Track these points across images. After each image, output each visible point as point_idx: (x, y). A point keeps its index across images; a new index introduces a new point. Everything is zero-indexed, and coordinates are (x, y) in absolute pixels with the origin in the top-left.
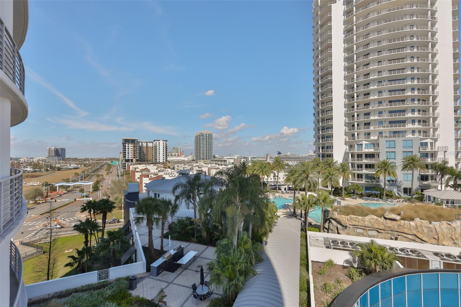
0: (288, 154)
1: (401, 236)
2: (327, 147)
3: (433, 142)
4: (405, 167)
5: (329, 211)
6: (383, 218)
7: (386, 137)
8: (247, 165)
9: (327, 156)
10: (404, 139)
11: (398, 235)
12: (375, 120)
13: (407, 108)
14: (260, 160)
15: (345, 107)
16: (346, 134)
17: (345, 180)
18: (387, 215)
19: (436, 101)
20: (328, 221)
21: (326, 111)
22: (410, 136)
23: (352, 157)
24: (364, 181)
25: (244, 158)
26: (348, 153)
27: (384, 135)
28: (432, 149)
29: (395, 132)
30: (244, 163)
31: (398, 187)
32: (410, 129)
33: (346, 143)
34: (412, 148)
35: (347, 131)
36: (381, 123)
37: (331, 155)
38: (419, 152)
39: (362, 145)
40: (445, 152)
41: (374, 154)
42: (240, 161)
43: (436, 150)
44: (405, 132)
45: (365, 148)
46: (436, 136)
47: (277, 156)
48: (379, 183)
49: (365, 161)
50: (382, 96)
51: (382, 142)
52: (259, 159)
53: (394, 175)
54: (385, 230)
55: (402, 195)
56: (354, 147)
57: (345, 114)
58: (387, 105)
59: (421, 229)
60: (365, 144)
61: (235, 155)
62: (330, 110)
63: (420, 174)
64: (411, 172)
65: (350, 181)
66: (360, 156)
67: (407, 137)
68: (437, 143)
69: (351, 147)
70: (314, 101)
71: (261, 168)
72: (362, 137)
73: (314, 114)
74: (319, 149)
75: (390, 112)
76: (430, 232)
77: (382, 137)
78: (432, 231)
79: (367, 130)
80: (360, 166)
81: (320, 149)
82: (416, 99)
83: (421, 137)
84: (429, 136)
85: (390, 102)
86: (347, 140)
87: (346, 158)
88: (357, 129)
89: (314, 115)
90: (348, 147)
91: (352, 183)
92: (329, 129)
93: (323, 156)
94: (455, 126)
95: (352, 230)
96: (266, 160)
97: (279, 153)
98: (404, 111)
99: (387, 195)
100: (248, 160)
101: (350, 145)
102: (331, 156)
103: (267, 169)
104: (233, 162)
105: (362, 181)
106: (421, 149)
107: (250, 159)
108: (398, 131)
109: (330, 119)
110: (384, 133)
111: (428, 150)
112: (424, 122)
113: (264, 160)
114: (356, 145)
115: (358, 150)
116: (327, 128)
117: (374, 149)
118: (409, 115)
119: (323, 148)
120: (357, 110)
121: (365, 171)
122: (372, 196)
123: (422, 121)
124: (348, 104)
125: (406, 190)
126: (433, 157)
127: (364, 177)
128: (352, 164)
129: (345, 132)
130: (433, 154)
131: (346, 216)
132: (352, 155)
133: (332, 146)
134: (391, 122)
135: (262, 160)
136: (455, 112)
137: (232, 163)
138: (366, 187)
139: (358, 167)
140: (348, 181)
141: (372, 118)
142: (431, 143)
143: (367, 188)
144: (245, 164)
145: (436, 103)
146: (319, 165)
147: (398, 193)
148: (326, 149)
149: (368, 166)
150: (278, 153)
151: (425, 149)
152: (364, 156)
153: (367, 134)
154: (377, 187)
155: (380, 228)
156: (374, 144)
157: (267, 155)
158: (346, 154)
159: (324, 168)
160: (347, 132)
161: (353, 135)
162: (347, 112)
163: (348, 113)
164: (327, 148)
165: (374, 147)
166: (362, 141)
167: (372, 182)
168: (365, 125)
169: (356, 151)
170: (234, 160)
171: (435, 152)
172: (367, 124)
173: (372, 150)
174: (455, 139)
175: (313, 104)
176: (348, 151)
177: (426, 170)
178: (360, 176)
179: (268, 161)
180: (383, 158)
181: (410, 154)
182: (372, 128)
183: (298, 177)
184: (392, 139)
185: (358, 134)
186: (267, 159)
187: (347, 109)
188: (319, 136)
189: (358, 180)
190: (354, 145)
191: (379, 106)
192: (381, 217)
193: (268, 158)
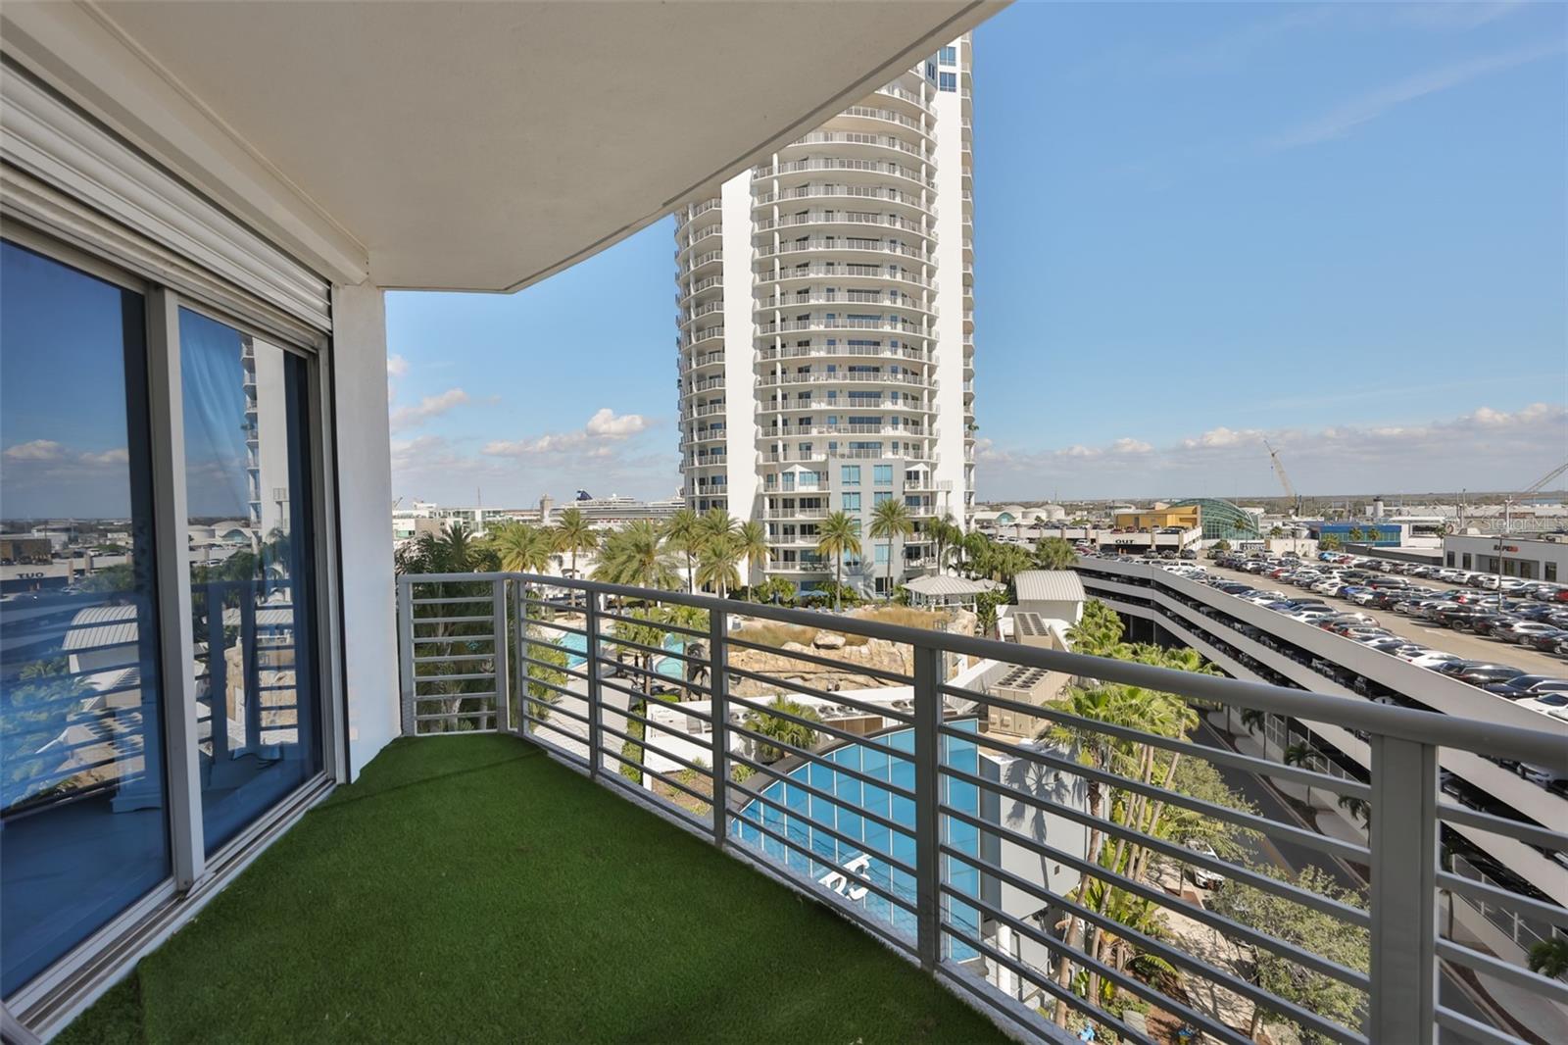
0: (611, 499)
1: (845, 679)
2: (713, 478)
3: (929, 469)
4: (876, 529)
5: (701, 646)
6: (812, 645)
7: (843, 456)
8: (467, 537)
9: (714, 504)
10: (877, 461)
11: (841, 680)
12: (821, 412)
13: (885, 387)
14: (518, 521)
15: (755, 372)
16: (758, 445)
17: (757, 566)
18: (821, 638)
19: (934, 377)
20: (700, 673)
21: (711, 378)
22: (888, 455)
23: (771, 507)
24: (798, 567)
25: (457, 514)
26: (763, 496)
27: (839, 450)
28: (926, 486)
29: (861, 445)
30: (456, 531)
31: (867, 578)
32: (889, 438)
33: (758, 470)
34: (892, 484)
35: (760, 437)
36: (832, 419)
37: (722, 501)
38: (904, 493)
39: (793, 474)
40: (948, 492)
41: (819, 499)
42: (443, 524)
43: (935, 489)
44: (880, 445)
45: (801, 485)
46: (935, 458)
47: (576, 504)
48: (827, 572)
49: (801, 517)
50: (834, 353)
51: (835, 467)
52: (515, 518)
53: (855, 549)
54: (815, 673)
55: (873, 594)
56: (776, 481)
57: (755, 390)
58: (845, 378)
59: (879, 659)
60: (801, 473)
61: (419, 505)
62: (719, 376)
63: (905, 545)
64: (886, 541)
65: (768, 570)
66: (788, 503)
67: (883, 457)
68: (935, 473)
69: (770, 479)
70: (678, 342)
71: (518, 544)
72: (794, 454)
73: (680, 381)
74: (693, 484)
75: (852, 395)
76: (893, 663)
77: (834, 455)
78: (895, 661)
79: (804, 438)
80: (789, 530)
81: (696, 484)
82: (900, 370)
83: (909, 459)
84: (922, 458)
85: (851, 369)
86: (761, 462)
87: (757, 512)
88: (784, 434)
89: (680, 386)
90: (762, 481)
91: (771, 575)
92: (718, 431)
93: (703, 505)
94: (966, 436)
95: (753, 685)
96: (540, 521)
97: (584, 496)
98: (876, 395)
99: (843, 599)
100: (474, 519)
101: (768, 476)
102: (721, 504)
103: (539, 545)
104: (413, 529)
105: (793, 567)
106: (907, 486)
107: (478, 518)
108: (867, 443)
109: (719, 401)
110: (839, 445)
111: (919, 489)
112: (915, 423)
113: (530, 521)
114: (780, 475)
115: (786, 488)
116: (713, 427)
117: (819, 485)
118: (887, 405)
119: (702, 482)
120: (782, 382)
121: (800, 543)
122: (814, 603)
123: (910, 422)
124: (761, 364)
125: (880, 584)
126: (928, 504)
127: (798, 556)
128: (772, 526)
129: (757, 441)
130: (928, 497)
131: (739, 654)
132: (771, 501)
133: (726, 477)
134: (852, 420)
135: (524, 521)
136: (965, 404)
137: (407, 535)
138: (802, 583)
139: (786, 532)
140: (763, 569)
141: (815, 406)
142: (926, 473)
143: (805, 586)
144: (461, 535)
145: (935, 382)
146: (690, 529)
147: (866, 593)
148: (710, 486)
149: (808, 530)
150: (579, 495)
151: (914, 488)
152: (797, 504)
153: (804, 447)
154: (825, 582)
155: (807, 670)
156: (819, 473)
157: (542, 503)
158: (759, 498)
159: (704, 538)
160: (761, 440)
161: (775, 448)
162: (760, 384)
163: (762, 390)
164: (713, 483)
165: (819, 480)
166: (794, 464)
167: (815, 569)
168: (801, 424)
169: (780, 490)
170: (416, 522)
171: (932, 493)
172: (805, 421)
173: (812, 489)
174: (966, 465)
175: (675, 354)
176: (762, 491)
177: (915, 535)
178: (789, 556)
179: (548, 522)
180: (836, 506)
181: (886, 498)
182: (814, 432)
183: (624, 563)
184: (854, 461)
185: (784, 446)
186: (542, 517)
187: (759, 379)
188: (692, 446)
189: (786, 567)
190: (777, 475)
191: (829, 377)
192: (809, 645)
193: (546, 513)
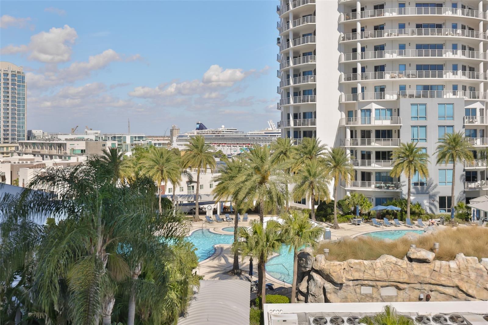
2: (304, 114)
3: (484, 107)
5: (308, 254)
6: (406, 258)
7: (411, 96)
8: (120, 155)
9: (306, 134)
10: (440, 100)
12: (393, 61)
13: (446, 40)
14: (155, 144)
15: (339, 30)
16: (341, 87)
17: (340, 185)
18: (413, 253)
20: (307, 278)
21: (304, 36)
22: (449, 95)
23: (352, 137)
24: (373, 186)
25: (114, 138)
26: (345, 128)
27: (408, 92)
28: (482, 121)
29: (426, 88)
30: (113, 151)
31: (432, 197)
32: (450, 81)
33: (341, 107)
34: (453, 120)
35: (343, 81)
36: (402, 66)
37: (311, 132)
38: (464, 126)
39: (369, 111)
41: (392, 131)
42: (104, 146)
44: (443, 87)
45: (376, 119)
47: (195, 132)
48: (398, 190)
49: (376, 145)
50: (404, 14)
51: (405, 104)
52: (153, 142)
53: (423, 173)
54: (409, 283)
55: (437, 210)
56: (356, 116)
57: (339, 44)
58: (413, 33)
60: (376, 109)
61: (88, 132)
62: (310, 34)
63: (464, 170)
65: (349, 187)
66: (366, 134)
67: (445, 97)
69: (350, 115)
70: (279, 9)
72: (370, 94)
73: (278, 39)
74: (289, 118)
75: (419, 47)
77: (404, 95)
79: (379, 82)
80: (366, 156)
81: (291, 118)
82: (459, 26)
83: (467, 98)
84: (478, 98)
85: (419, 26)
86: (343, 100)
87: (340, 140)
88: (362, 79)
89: (279, 43)
90: (344, 116)
91: (351, 191)
93: (297, 134)
95: (353, 291)
96: (170, 144)
97: (201, 127)
98: (439, 47)
99: (413, 213)
100: (125, 143)
101: (349, 112)
102: (310, 134)
104: (84, 149)
105: (369, 185)
106: (466, 120)
107: (128, 141)
108: (431, 86)
109: (310, 54)
110: (407, 87)
111: (476, 124)
112: (472, 69)
113: (163, 144)
114: (359, 112)
115: (364, 121)
116: (304, 74)
117: (392, 120)
118: (448, 55)
119: (296, 116)
120: (362, 38)
121: (375, 166)
122: (387, 216)
123: (467, 69)
124: (344, 24)
125: (444, 202)
126: (483, 137)
127: (373, 177)
128: (352, 151)
129: (340, 84)
130: (483, 130)
132: (352, 132)
133: (315, 112)
134: (419, 67)
135: (160, 144)
137: (80, 153)
138: (377, 199)
139: (363, 157)
140: (345, 186)
141: (388, 56)
142: (482, 110)
143: (379, 201)
144: (116, 154)
146: (288, 153)
147: (431, 209)
148: (302, 120)
149: (382, 156)
150: (198, 126)
151: (472, 122)
152: (373, 135)
153: (378, 90)
154: (396, 199)
155: (402, 280)
156: (391, 110)
157: (172, 131)
158: (341, 130)
160: (343, 83)
161: (354, 90)
162: (344, 40)
163: (345, 44)
164: (304, 117)
165: (391, 115)
166: (371, 102)
167: (388, 187)
168: (376, 70)
169: (359, 123)
170: (87, 144)
172: (380, 69)
173: (386, 123)
176: (344, 123)
177: (474, 162)
178: (366, 177)
179: (175, 145)
180: (406, 139)
181: (449, 131)
182: (387, 77)
184: (422, 100)
185: (363, 89)
186: (172, 141)
187: (343, 35)
188: (288, 89)
189: (363, 185)
190: (356, 111)
191: (400, 33)
192: (402, 258)
193: (175, 139)
